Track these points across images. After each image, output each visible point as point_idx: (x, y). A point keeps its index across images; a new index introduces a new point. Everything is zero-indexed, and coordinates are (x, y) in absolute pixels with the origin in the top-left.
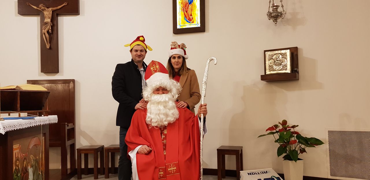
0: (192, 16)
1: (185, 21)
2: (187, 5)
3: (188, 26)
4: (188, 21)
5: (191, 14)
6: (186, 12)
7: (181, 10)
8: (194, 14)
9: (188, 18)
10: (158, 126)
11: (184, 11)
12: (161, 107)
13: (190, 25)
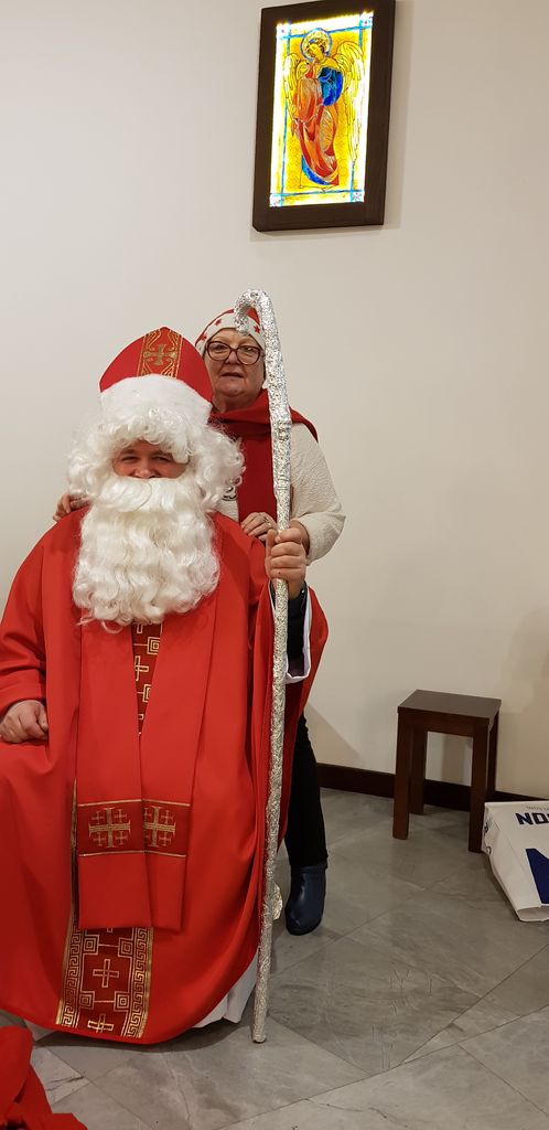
0: (333, 154)
1: (305, 177)
2: (317, 109)
3: (315, 196)
4: (315, 174)
5: (332, 146)
6: (312, 137)
7: (289, 130)
8: (341, 145)
9: (315, 162)
10: (119, 621)
11: (302, 134)
12: (140, 538)
13: (324, 192)
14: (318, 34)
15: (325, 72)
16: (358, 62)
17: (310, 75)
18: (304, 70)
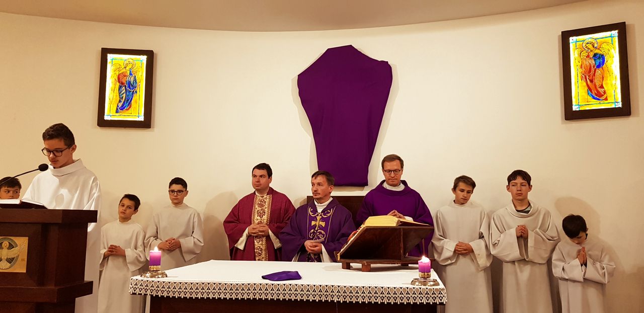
0: (604, 88)
1: (590, 98)
2: (593, 70)
3: (596, 105)
4: (595, 97)
5: (602, 85)
6: (592, 81)
7: (580, 79)
8: (607, 84)
9: (594, 92)
11: (586, 80)
13: (600, 103)
14: (590, 40)
15: (595, 55)
16: (612, 51)
17: (588, 56)
18: (584, 55)
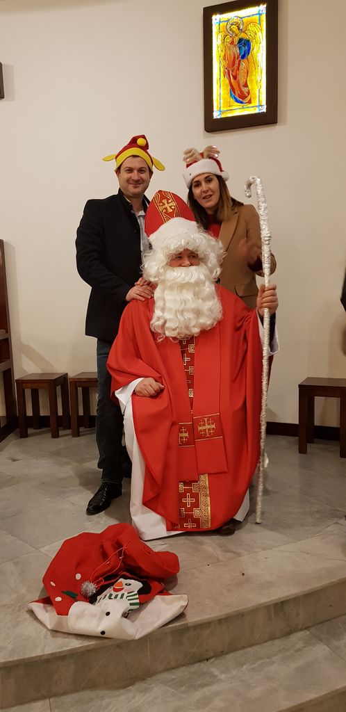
0: (248, 87)
2: (237, 62)
4: (239, 99)
5: (246, 82)
6: (235, 78)
7: (222, 75)
8: (252, 81)
11: (230, 76)
13: (243, 108)
16: (259, 34)
18: (228, 41)
